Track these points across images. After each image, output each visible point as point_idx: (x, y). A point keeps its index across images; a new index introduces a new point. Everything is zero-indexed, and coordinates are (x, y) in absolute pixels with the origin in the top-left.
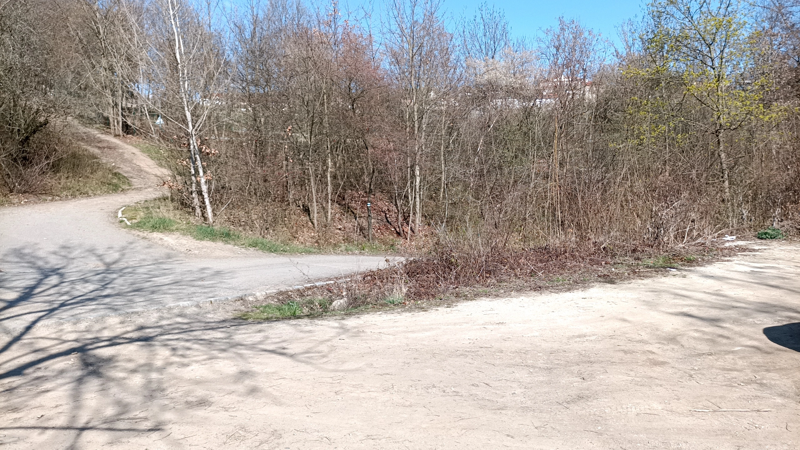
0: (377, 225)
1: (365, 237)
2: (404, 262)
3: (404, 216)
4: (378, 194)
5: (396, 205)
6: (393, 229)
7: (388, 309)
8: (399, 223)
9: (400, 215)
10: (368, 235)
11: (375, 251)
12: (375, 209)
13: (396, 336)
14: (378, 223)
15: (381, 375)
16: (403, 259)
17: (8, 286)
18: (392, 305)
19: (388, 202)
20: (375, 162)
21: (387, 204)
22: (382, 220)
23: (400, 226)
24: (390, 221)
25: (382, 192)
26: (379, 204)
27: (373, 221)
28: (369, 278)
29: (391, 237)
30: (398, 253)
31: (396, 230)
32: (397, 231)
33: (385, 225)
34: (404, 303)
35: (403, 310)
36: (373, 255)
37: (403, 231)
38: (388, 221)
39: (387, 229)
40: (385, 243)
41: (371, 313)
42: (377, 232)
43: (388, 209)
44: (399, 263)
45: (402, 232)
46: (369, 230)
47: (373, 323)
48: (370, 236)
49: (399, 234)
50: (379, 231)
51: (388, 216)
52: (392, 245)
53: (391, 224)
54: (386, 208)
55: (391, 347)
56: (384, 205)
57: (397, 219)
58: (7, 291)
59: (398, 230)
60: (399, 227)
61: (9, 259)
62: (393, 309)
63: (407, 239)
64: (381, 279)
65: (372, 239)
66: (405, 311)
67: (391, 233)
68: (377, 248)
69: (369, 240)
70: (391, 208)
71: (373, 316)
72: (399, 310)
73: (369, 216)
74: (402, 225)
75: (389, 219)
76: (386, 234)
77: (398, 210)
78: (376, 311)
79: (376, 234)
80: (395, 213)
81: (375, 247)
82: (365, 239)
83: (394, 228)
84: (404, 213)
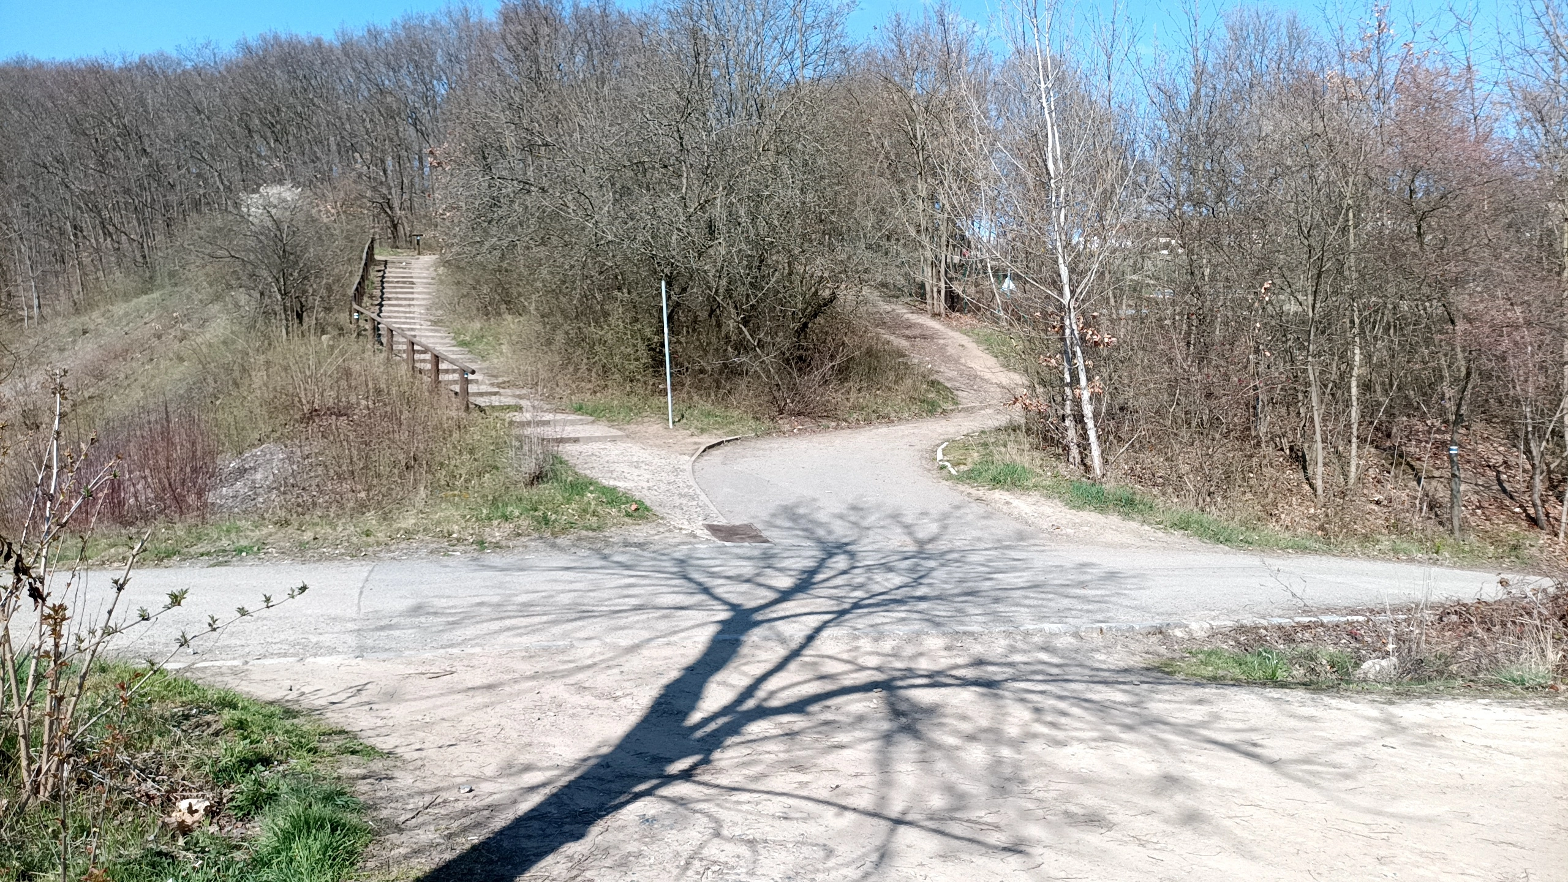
0: (1475, 498)
1: (1441, 523)
2: (1552, 591)
3: (1551, 480)
4: (1478, 427)
5: (1528, 452)
6: (1517, 510)
7: (1509, 694)
8: (1536, 496)
9: (1538, 478)
10: (1451, 520)
11: (1469, 559)
12: (1469, 462)
13: (1532, 762)
14: (1476, 493)
15: (1494, 843)
16: (1548, 583)
17: (779, 566)
18: (1519, 688)
19: (1504, 445)
20: (1473, 353)
21: (1501, 448)
22: (1488, 488)
23: (1538, 502)
24: (1509, 489)
25: (1489, 421)
26: (1480, 448)
27: (1463, 487)
28: (1454, 618)
29: (1513, 528)
30: (1531, 566)
31: (1525, 511)
32: (1528, 515)
33: (1496, 499)
34: (1552, 687)
35: (1550, 702)
36: (1462, 567)
37: (1547, 515)
38: (1504, 491)
39: (1502, 507)
40: (1495, 541)
41: (1462, 699)
42: (1474, 514)
43: (1505, 462)
44: (1535, 592)
45: (1543, 518)
46: (1452, 507)
47: (1469, 721)
48: (1456, 523)
49: (1533, 521)
50: (1479, 512)
51: (1504, 477)
52: (1515, 548)
53: (1511, 497)
54: (1500, 459)
55: (1517, 783)
56: (1495, 451)
57: (1530, 487)
58: (777, 574)
59: (1531, 511)
60: (1534, 505)
61: (779, 522)
62: (1523, 698)
63: (1556, 535)
64: (1487, 623)
65: (1461, 529)
66: (1554, 706)
67: (1514, 518)
68: (1472, 551)
69: (1452, 532)
70: (1512, 460)
71: (1468, 706)
72: (1538, 702)
73: (1454, 475)
74: (1543, 502)
75: (1506, 485)
76: (1499, 519)
77: (1533, 465)
78: (1475, 697)
79: (1471, 519)
80: (1524, 471)
81: (1467, 548)
82: (1441, 529)
83: (1521, 506)
84: (1549, 472)
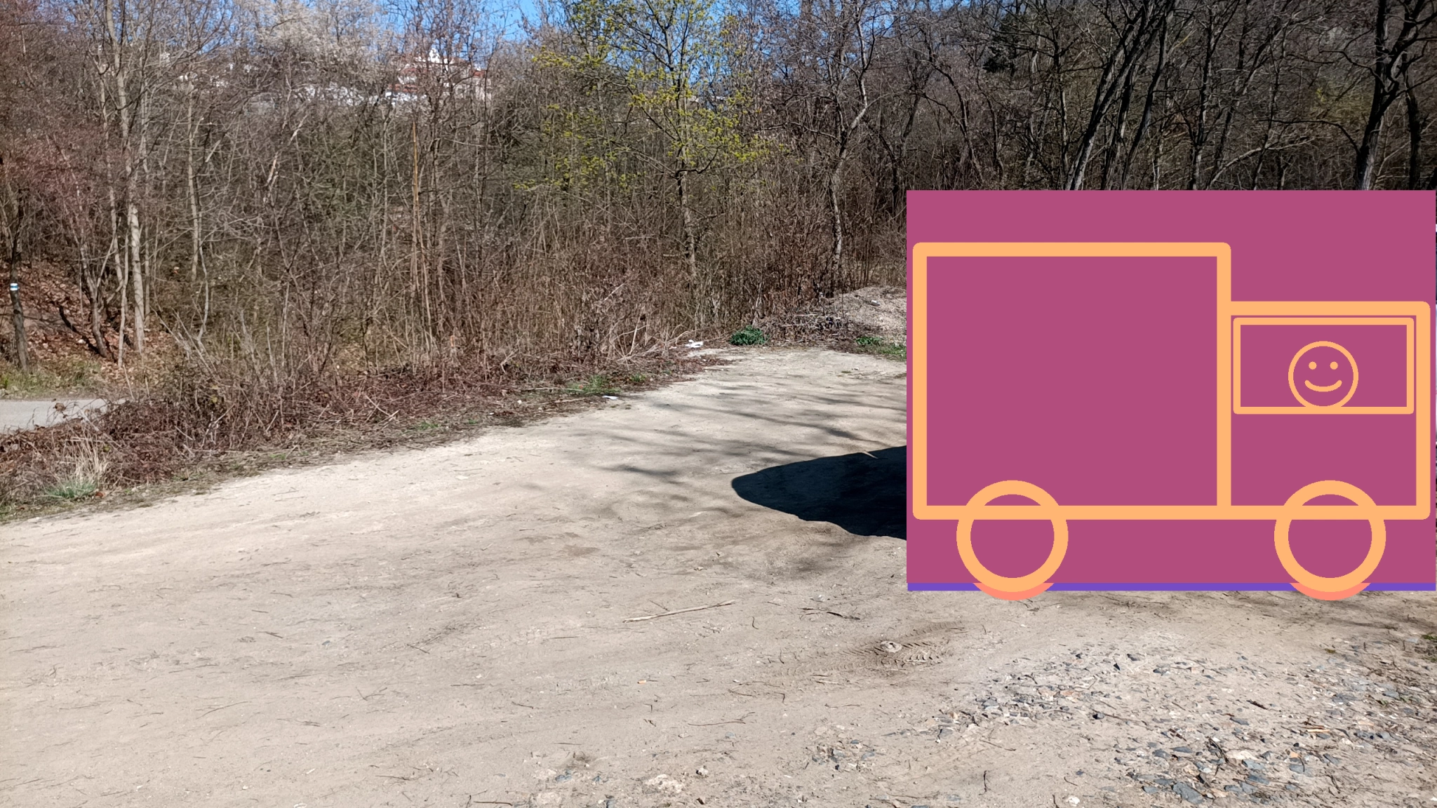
0: (40, 333)
1: (7, 358)
2: (104, 410)
3: (108, 313)
4: (40, 265)
5: (86, 289)
6: (81, 341)
7: (58, 508)
8: (96, 328)
9: (96, 312)
10: (17, 354)
11: (35, 389)
12: (32, 299)
13: (72, 565)
14: (41, 327)
15: (27, 651)
16: (100, 404)
18: (68, 502)
19: (66, 282)
20: (23, 192)
21: (63, 286)
22: (53, 323)
23: (98, 333)
24: (72, 322)
25: (50, 260)
26: (43, 285)
27: (27, 323)
28: (15, 447)
29: (77, 358)
30: (93, 391)
31: (88, 342)
32: (90, 346)
33: (60, 333)
34: (97, 494)
35: (94, 508)
36: (31, 399)
37: (107, 344)
38: (68, 324)
39: (66, 340)
40: (62, 372)
41: (13, 522)
42: (41, 347)
43: (67, 298)
44: (90, 411)
45: (104, 347)
46: (17, 342)
47: (17, 542)
48: (23, 357)
49: (95, 350)
50: (45, 345)
51: (67, 312)
52: (80, 376)
53: (75, 330)
54: (63, 296)
55: (56, 589)
56: (56, 288)
57: (90, 318)
59: (93, 342)
60: (95, 336)
62: (70, 510)
63: (116, 361)
64: (44, 447)
65: (28, 363)
66: (99, 510)
67: (77, 349)
68: (40, 382)
69: (19, 365)
70: (74, 296)
71: (18, 527)
72: (85, 510)
73: (16, 312)
74: (103, 333)
75: (70, 320)
76: (65, 351)
77: (91, 300)
78: (27, 518)
79: (38, 353)
80: (85, 305)
81: (35, 380)
82: (9, 364)
83: (84, 338)
84: (107, 306)
